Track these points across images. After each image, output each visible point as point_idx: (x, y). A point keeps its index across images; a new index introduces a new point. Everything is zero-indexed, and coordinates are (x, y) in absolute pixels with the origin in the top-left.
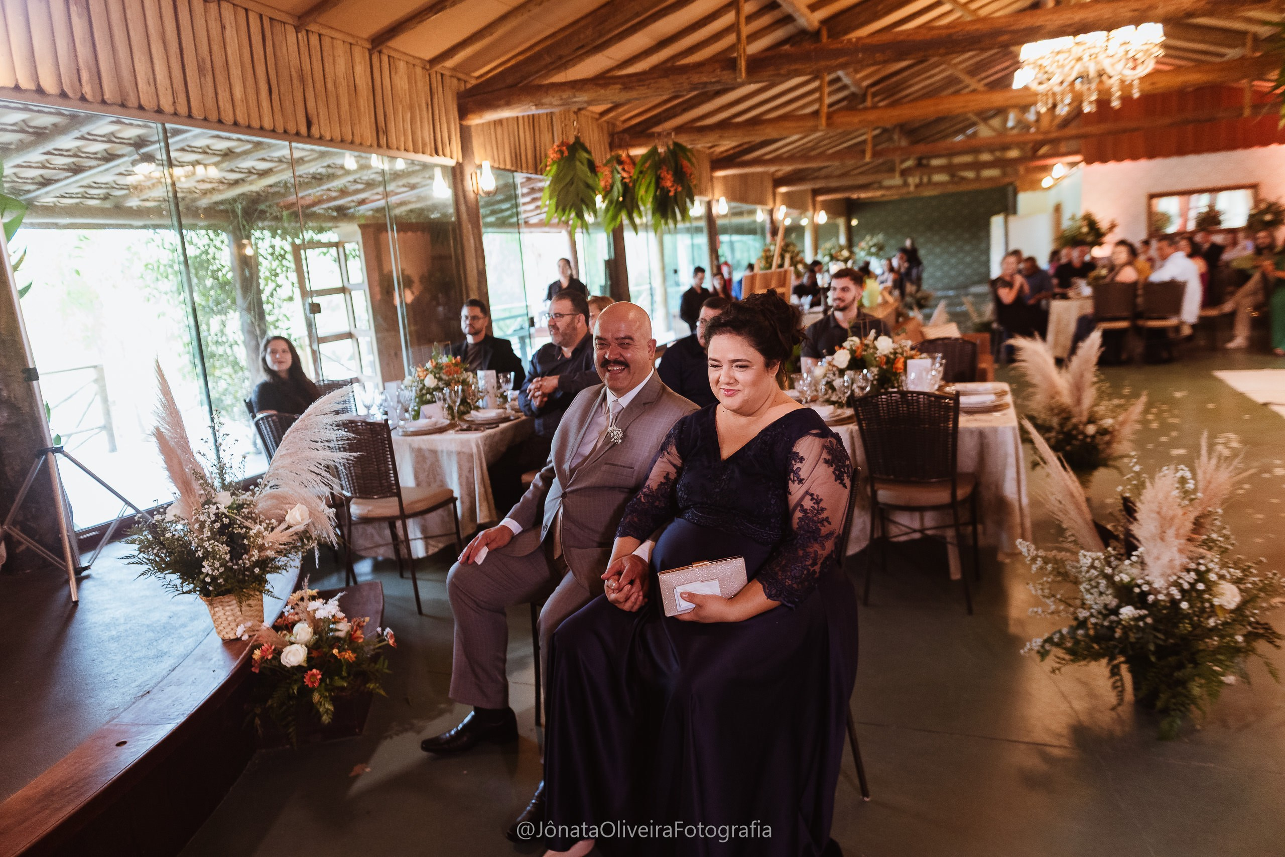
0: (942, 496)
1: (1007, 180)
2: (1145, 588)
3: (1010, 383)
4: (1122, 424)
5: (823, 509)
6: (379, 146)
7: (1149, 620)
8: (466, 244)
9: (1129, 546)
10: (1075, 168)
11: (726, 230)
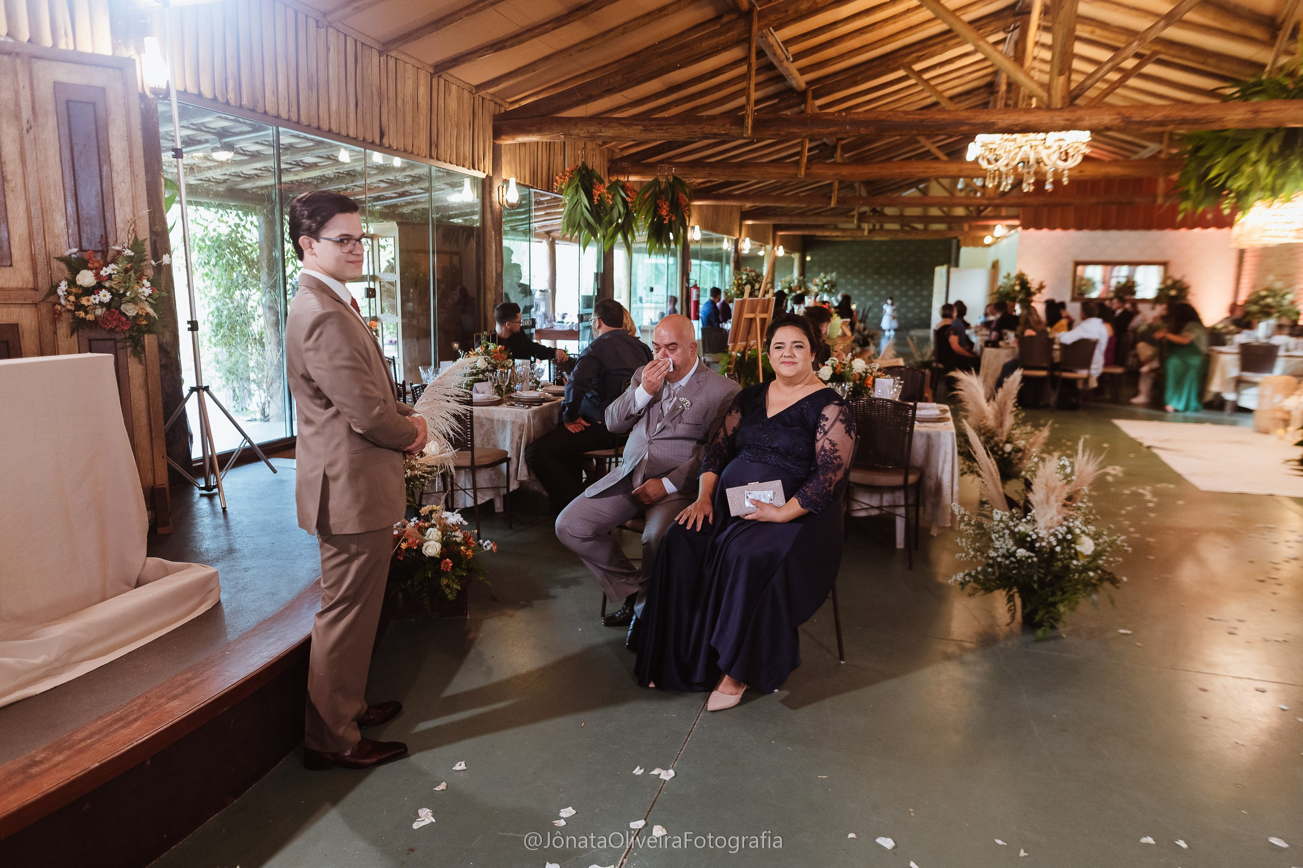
0: (898, 480)
1: (952, 234)
2: (1034, 537)
3: (949, 405)
4: (1032, 445)
5: (837, 451)
6: (431, 157)
7: (1035, 559)
8: (488, 248)
9: (1026, 508)
10: (1013, 232)
11: (696, 255)
